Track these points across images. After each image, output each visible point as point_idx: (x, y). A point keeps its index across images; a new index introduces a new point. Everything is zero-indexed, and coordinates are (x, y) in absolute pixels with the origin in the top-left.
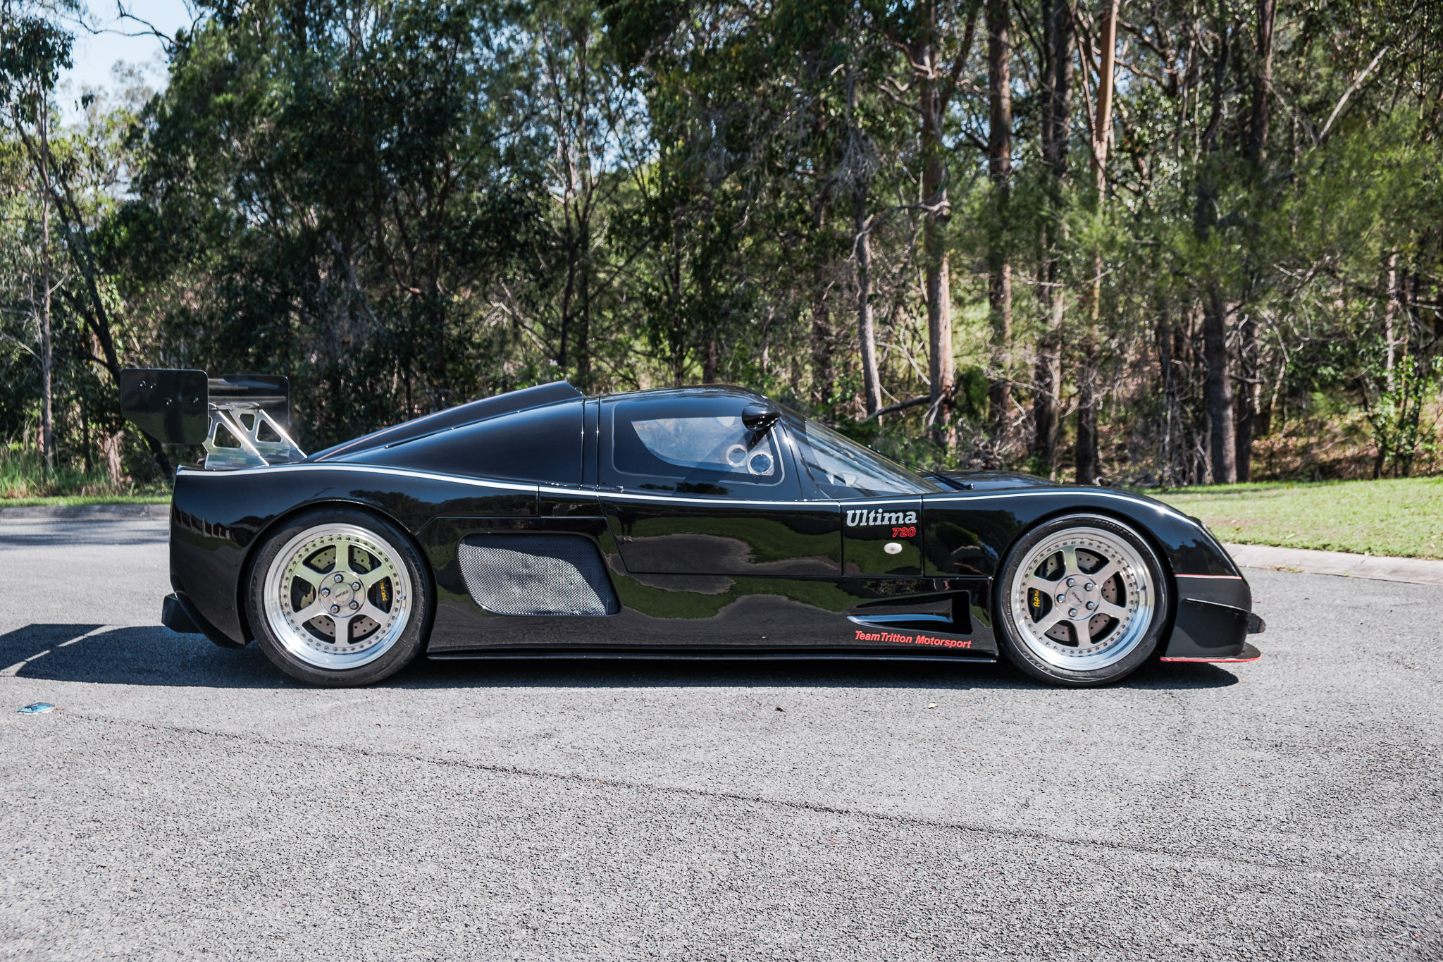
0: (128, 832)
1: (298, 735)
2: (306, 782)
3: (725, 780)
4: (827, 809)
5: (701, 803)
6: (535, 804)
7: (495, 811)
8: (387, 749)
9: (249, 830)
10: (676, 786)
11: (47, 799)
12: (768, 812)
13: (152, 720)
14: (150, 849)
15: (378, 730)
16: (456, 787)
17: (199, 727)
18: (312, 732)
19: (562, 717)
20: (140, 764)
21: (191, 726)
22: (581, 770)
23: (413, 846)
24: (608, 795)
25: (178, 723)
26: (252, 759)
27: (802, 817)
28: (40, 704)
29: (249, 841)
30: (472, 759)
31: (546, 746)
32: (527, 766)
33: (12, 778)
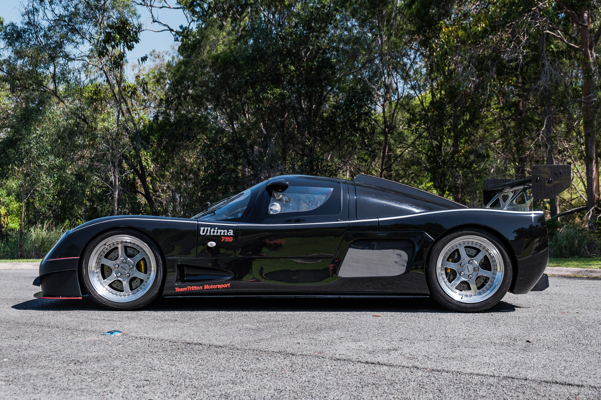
0: (165, 385)
1: (255, 346)
2: (260, 365)
3: (504, 370)
4: (570, 384)
5: (491, 380)
6: (393, 378)
7: (371, 381)
8: (304, 353)
9: (232, 386)
10: (475, 372)
11: (120, 371)
12: (534, 385)
13: (174, 339)
14: (177, 393)
15: (298, 346)
16: (347, 370)
17: (200, 342)
18: (263, 345)
19: (401, 343)
20: (169, 357)
21: (196, 342)
22: (417, 364)
23: (325, 395)
24: (435, 375)
25: (188, 340)
26: (230, 356)
27: (555, 388)
28: (115, 331)
29: (232, 391)
30: (354, 358)
31: (394, 354)
32: (386, 362)
33: (101, 361)
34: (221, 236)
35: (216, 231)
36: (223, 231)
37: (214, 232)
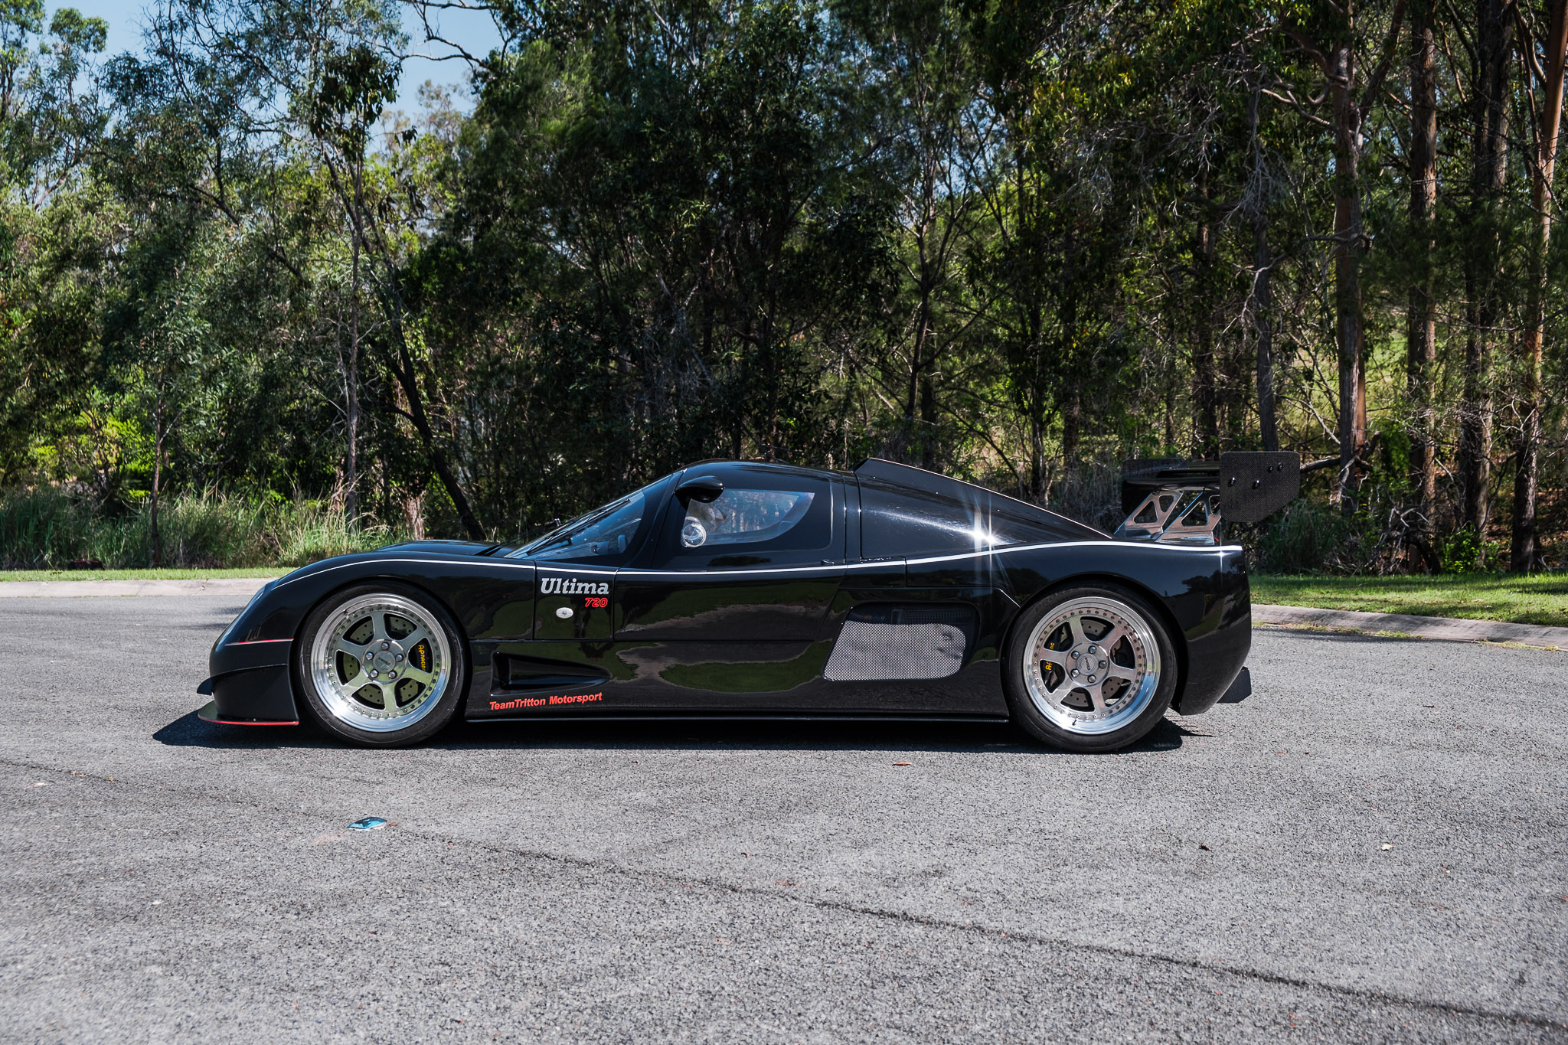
0: (481, 979)
1: (656, 863)
2: (670, 923)
3: (1153, 937)
4: (1280, 980)
5: (1129, 967)
6: (934, 961)
7: (889, 968)
8: (757, 884)
9: (614, 981)
10: (1096, 943)
11: (389, 935)
12: (1210, 981)
13: (494, 841)
14: (507, 1001)
15: (744, 861)
16: (841, 936)
17: (546, 850)
18: (671, 861)
19: (951, 851)
20: (486, 895)
21: (537, 849)
22: (982, 918)
23: (800, 1008)
24: (1018, 953)
25: (522, 845)
26: (609, 893)
27: (1251, 989)
28: (372, 818)
29: (616, 996)
30: (855, 898)
31: (937, 886)
32: (919, 912)
33: (349, 907)
34: (583, 596)
35: (573, 585)
36: (587, 586)
37: (569, 588)
